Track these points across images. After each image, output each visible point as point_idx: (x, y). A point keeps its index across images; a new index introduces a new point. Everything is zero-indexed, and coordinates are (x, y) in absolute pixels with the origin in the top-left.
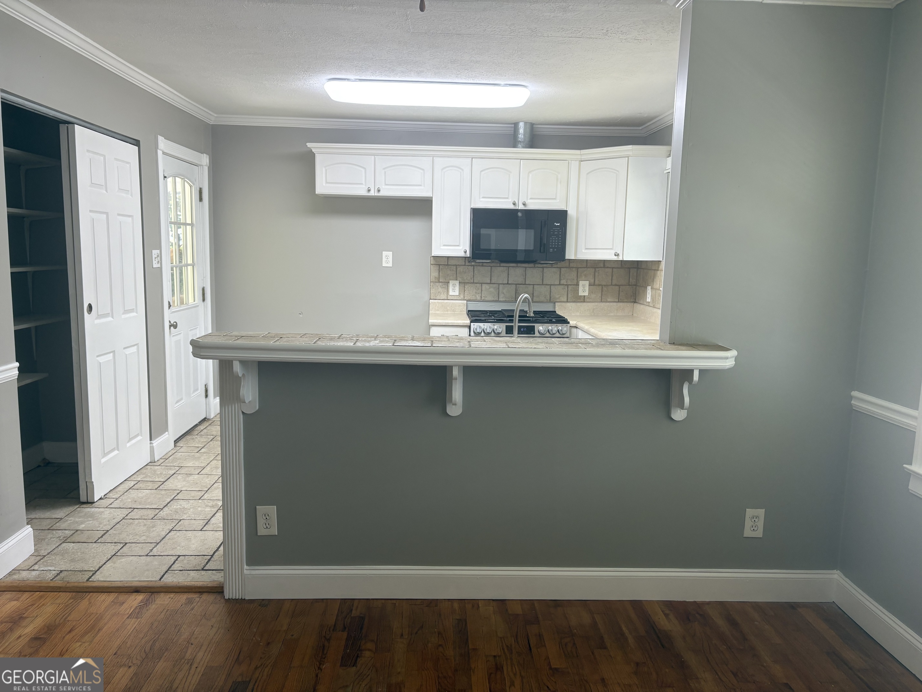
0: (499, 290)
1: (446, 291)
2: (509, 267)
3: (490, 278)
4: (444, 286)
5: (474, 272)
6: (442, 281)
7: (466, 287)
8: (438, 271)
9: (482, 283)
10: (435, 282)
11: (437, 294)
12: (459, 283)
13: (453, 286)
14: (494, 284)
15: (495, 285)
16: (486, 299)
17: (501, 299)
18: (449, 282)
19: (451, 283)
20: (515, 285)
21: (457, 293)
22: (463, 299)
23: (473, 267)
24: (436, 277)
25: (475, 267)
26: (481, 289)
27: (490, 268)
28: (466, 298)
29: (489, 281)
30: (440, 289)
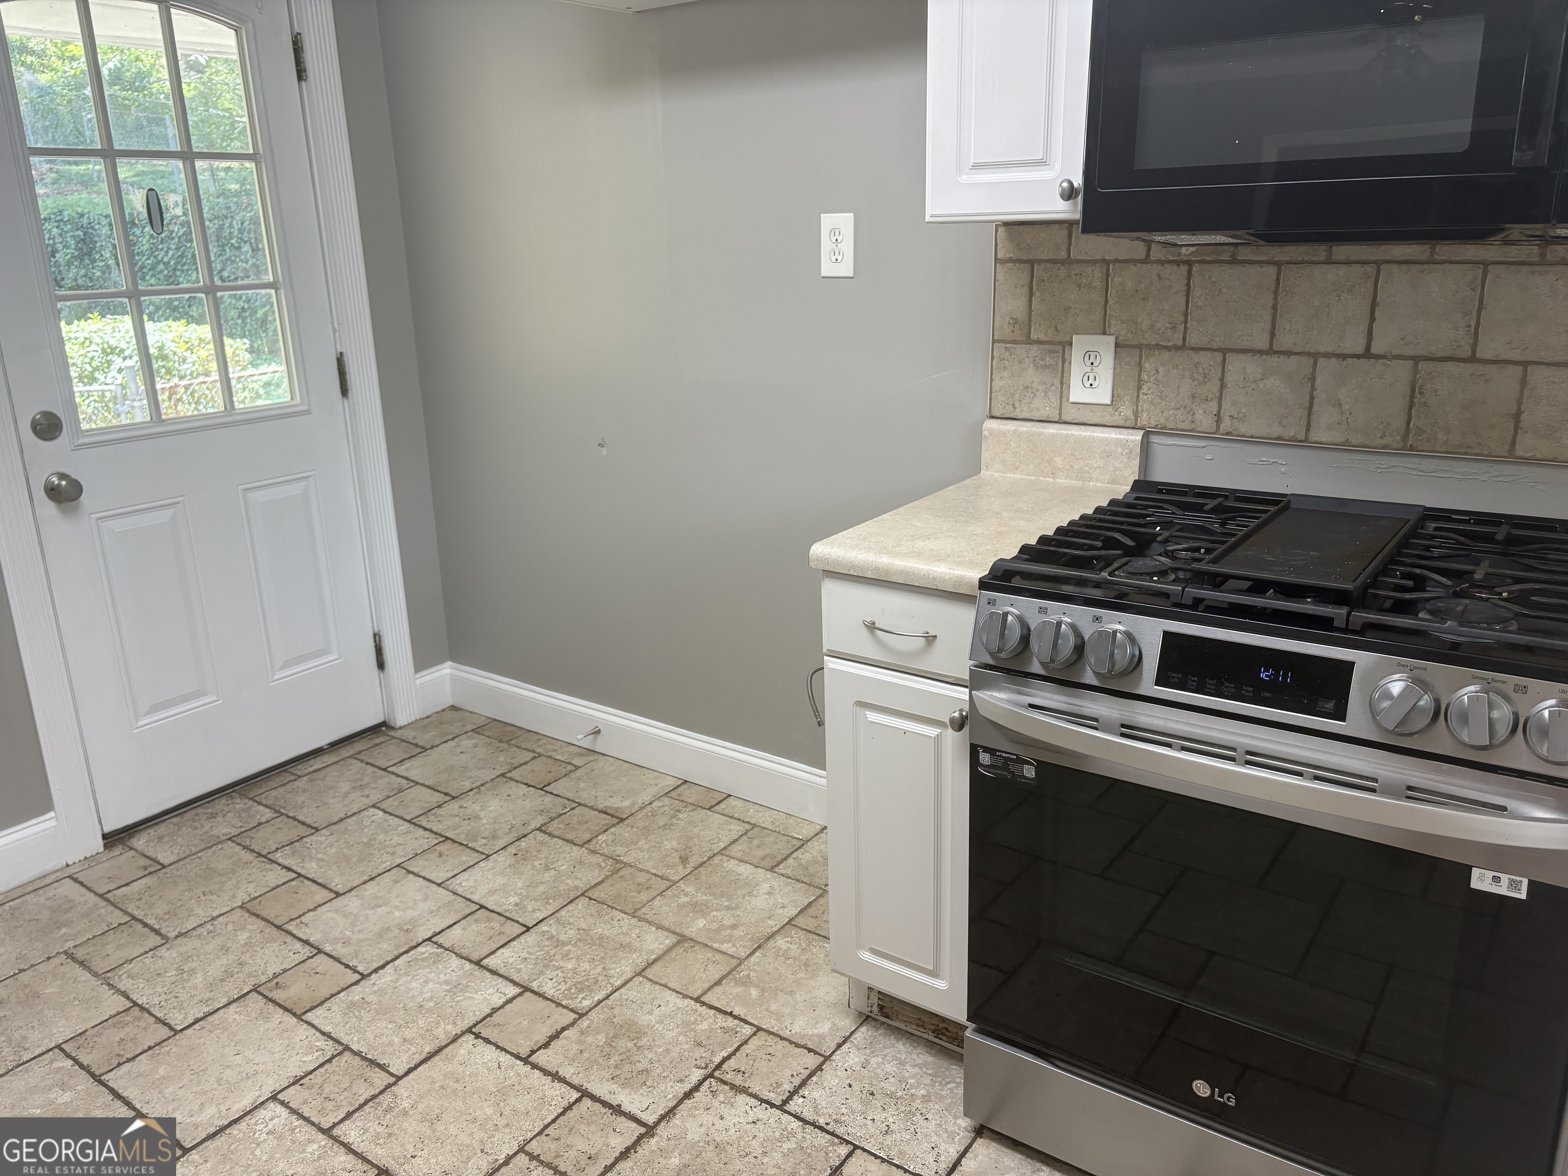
0: (1313, 389)
1: (1057, 382)
2: (1378, 264)
3: (1268, 326)
4: (1049, 360)
5: (1188, 296)
6: (1042, 337)
7: (1147, 366)
8: (1026, 289)
9: (1224, 351)
10: (1014, 342)
11: (1017, 396)
12: (1117, 345)
13: (1089, 364)
14: (1289, 353)
15: (1294, 359)
16: (1243, 429)
17: (1320, 434)
18: (1071, 344)
19: (1080, 344)
20: (1410, 363)
21: (1102, 394)
22: (1129, 424)
23: (1184, 269)
24: (1015, 321)
25: (1196, 268)
26: (1222, 379)
27: (1272, 270)
28: (1144, 420)
29: (1262, 342)
30: (1031, 376)
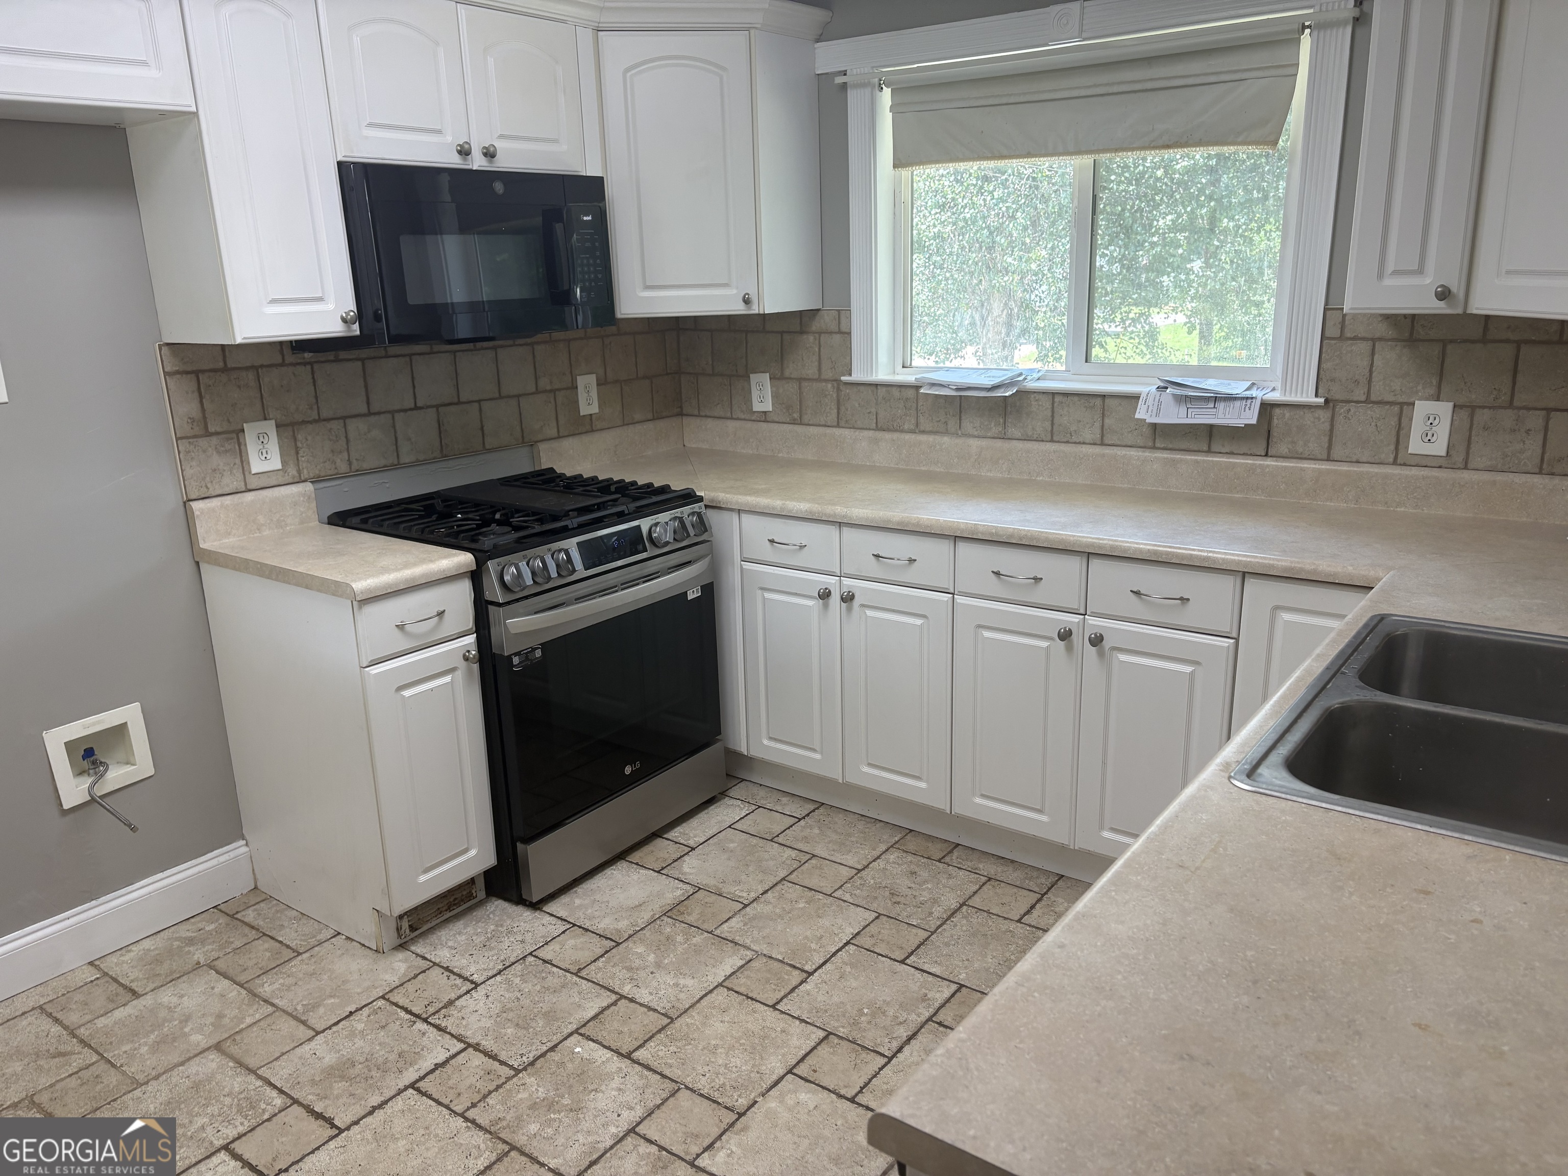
0: (395, 432)
1: (238, 461)
2: (411, 355)
3: (365, 399)
4: (227, 446)
5: (315, 385)
6: (219, 429)
7: (299, 437)
8: (196, 394)
9: (344, 418)
10: (195, 437)
11: (208, 479)
12: (278, 426)
13: (260, 443)
14: (379, 413)
15: (382, 416)
16: (365, 466)
17: (405, 459)
18: (243, 431)
19: (250, 430)
20: (435, 409)
21: (275, 463)
22: (296, 480)
23: (309, 367)
24: (192, 420)
25: (316, 366)
26: (346, 437)
27: (359, 363)
28: (305, 474)
29: (363, 409)
30: (217, 461)
